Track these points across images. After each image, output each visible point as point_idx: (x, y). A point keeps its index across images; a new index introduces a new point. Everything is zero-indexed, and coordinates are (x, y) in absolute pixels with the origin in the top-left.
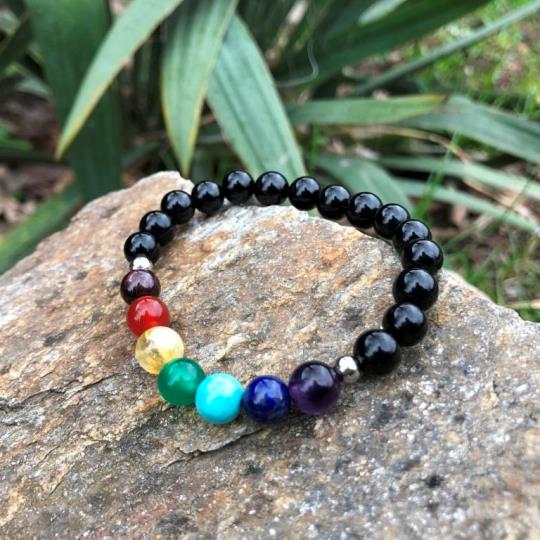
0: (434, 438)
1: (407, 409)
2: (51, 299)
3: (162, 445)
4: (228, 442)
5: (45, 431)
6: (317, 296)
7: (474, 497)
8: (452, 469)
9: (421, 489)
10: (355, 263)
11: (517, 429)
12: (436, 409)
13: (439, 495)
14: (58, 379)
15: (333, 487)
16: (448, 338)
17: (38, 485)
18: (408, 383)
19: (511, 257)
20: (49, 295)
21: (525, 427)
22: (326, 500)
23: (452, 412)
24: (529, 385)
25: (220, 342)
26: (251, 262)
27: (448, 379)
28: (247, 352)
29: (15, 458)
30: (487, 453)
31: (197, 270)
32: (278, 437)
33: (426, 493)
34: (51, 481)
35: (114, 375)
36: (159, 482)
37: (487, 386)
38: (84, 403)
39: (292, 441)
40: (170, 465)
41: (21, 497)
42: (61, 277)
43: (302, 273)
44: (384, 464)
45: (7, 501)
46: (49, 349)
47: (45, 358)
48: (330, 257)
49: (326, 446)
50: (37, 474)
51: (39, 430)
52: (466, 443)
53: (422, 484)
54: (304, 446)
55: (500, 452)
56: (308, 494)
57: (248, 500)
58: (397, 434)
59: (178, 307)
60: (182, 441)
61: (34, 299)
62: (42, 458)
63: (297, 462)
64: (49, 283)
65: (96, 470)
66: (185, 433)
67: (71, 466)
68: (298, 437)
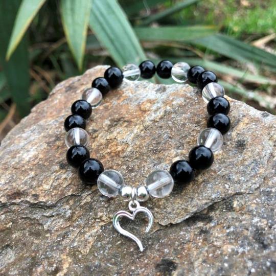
4: (187, 217)
5: (74, 219)
14: (75, 188)
17: (78, 251)
20: (53, 139)
22: (252, 245)
25: (168, 162)
26: (173, 116)
29: (59, 236)
31: (143, 121)
32: (213, 213)
34: (85, 248)
36: (150, 243)
38: (94, 201)
39: (222, 214)
40: (154, 233)
41: (69, 258)
42: (56, 128)
46: (64, 171)
47: (64, 176)
49: (242, 216)
50: (75, 244)
54: (230, 216)
56: (240, 242)
57: (206, 248)
59: (138, 143)
60: (159, 218)
61: (44, 141)
62: (76, 235)
63: (229, 225)
64: (50, 131)
65: (111, 239)
66: (160, 214)
67: (95, 238)
68: (225, 212)
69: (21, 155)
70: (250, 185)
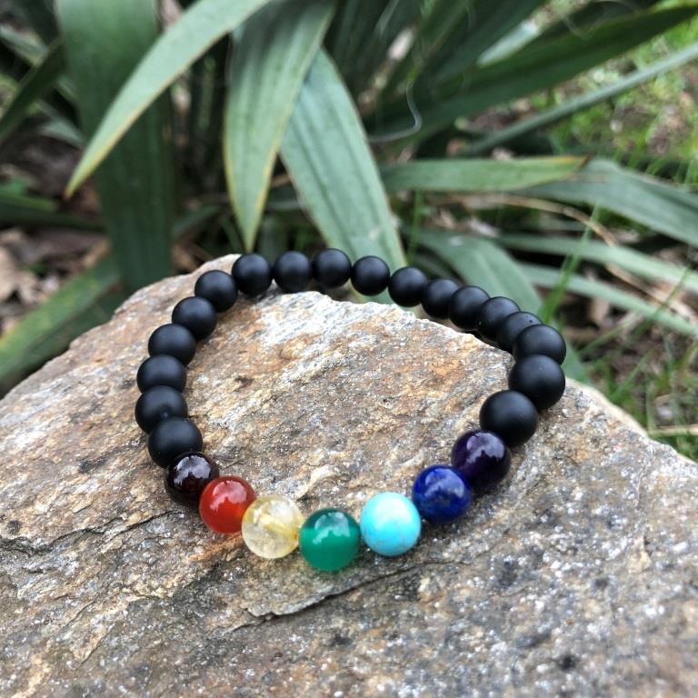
0: (569, 606)
1: (536, 569)
2: (89, 413)
3: (226, 605)
4: (309, 603)
5: (78, 581)
6: (424, 421)
7: (619, 684)
8: (591, 647)
9: (551, 671)
10: (474, 380)
11: (673, 599)
12: (572, 570)
13: (574, 680)
14: (96, 515)
15: (441, 665)
16: (589, 479)
17: (68, 651)
18: (538, 536)
19: (666, 367)
20: (87, 407)
21: (683, 597)
22: (432, 682)
23: (592, 574)
24: (690, 543)
25: (301, 476)
26: (342, 374)
27: (586, 531)
28: (335, 489)
29: (39, 615)
30: (635, 627)
31: (274, 381)
32: (373, 599)
33: (558, 677)
34: (84, 646)
35: (167, 513)
36: (220, 652)
37: (636, 542)
38: (129, 548)
39: (390, 605)
40: (236, 630)
41: (46, 665)
42: (101, 385)
43: (406, 390)
44: (506, 638)
45: (27, 669)
46: (85, 477)
47: (81, 489)
48: (442, 371)
49: (432, 613)
51: (70, 580)
52: (609, 615)
53: (553, 665)
54: (404, 612)
55: (651, 628)
56: (409, 673)
57: (333, 678)
58: (523, 600)
59: (249, 429)
60: (251, 600)
61: (67, 412)
62: (74, 616)
63: (396, 632)
64: (86, 391)
65: (142, 634)
66: (255, 590)
67: (111, 627)
68: (397, 601)
69: (14, 436)
70: (468, 544)
